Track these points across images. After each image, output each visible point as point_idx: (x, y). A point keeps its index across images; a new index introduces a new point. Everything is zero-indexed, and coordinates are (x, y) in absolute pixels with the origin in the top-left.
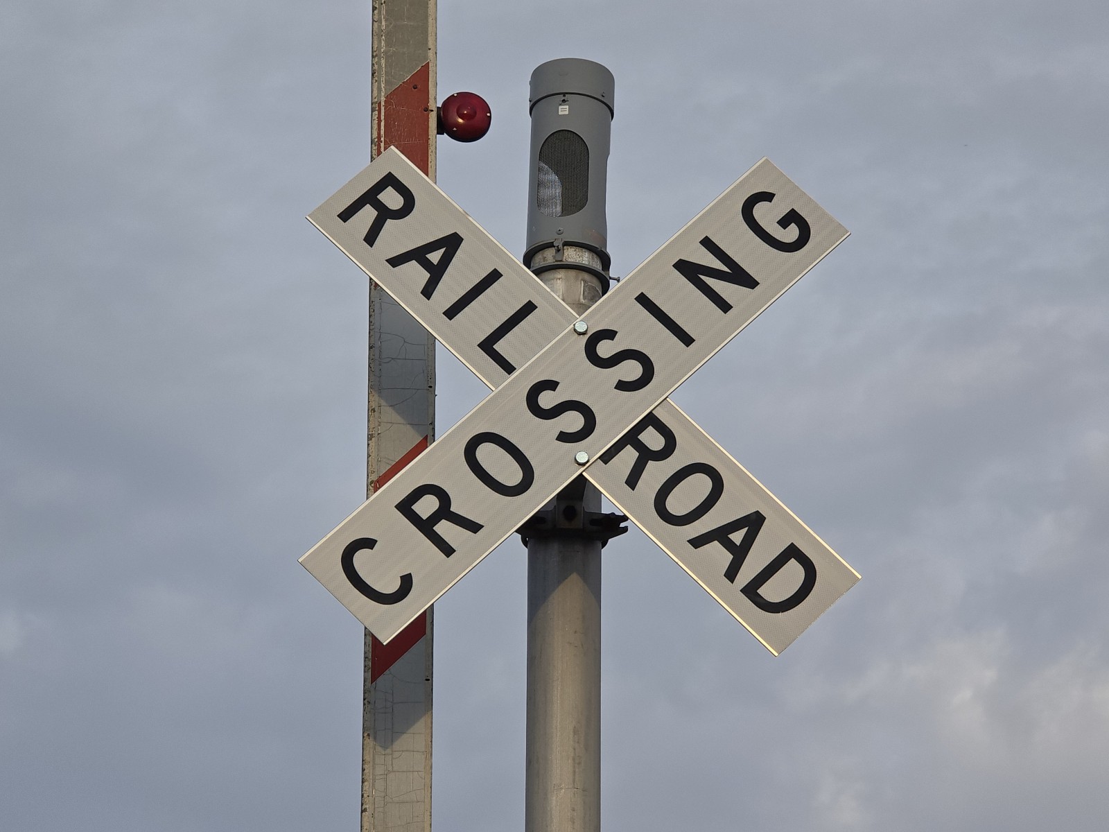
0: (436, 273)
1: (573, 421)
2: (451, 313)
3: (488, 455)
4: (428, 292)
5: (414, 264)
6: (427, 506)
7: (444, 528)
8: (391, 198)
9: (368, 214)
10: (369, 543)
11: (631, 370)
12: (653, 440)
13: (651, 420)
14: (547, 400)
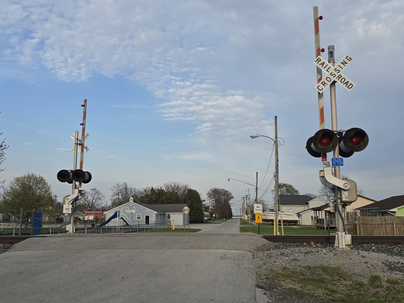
0: (323, 65)
1: (334, 76)
2: (324, 68)
3: (328, 79)
4: (322, 67)
5: (321, 65)
6: (323, 83)
7: (325, 85)
8: (319, 60)
9: (318, 61)
10: (319, 86)
11: (338, 71)
12: (340, 76)
13: (340, 75)
14: (332, 74)
